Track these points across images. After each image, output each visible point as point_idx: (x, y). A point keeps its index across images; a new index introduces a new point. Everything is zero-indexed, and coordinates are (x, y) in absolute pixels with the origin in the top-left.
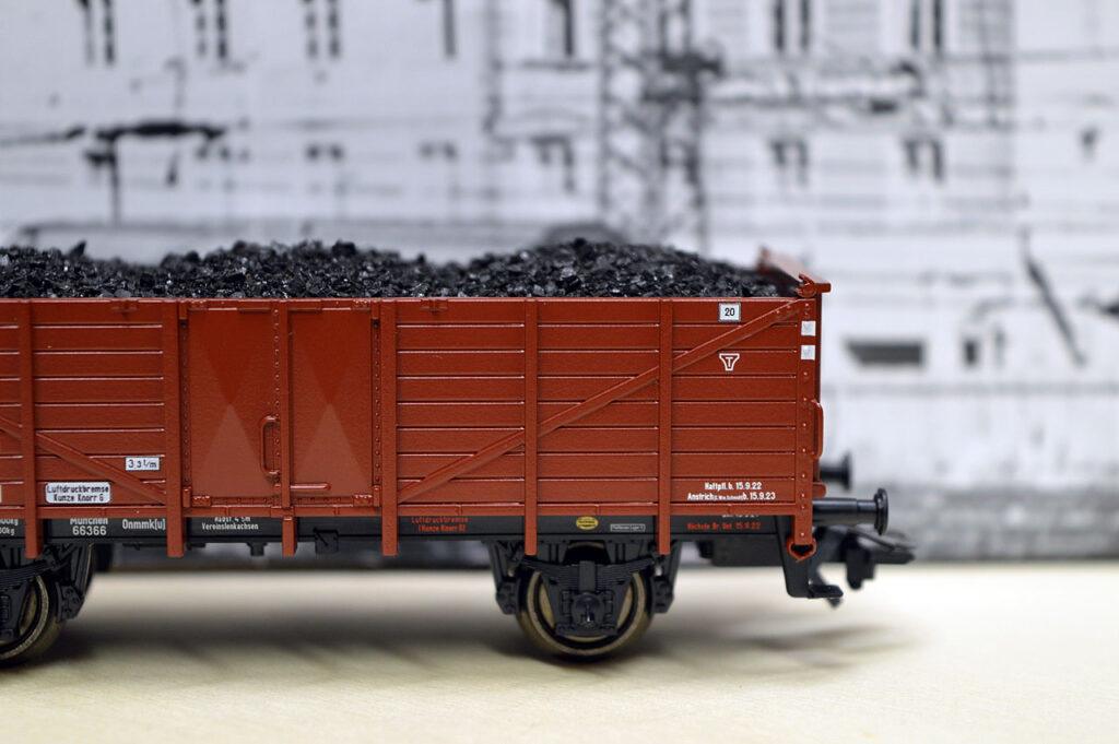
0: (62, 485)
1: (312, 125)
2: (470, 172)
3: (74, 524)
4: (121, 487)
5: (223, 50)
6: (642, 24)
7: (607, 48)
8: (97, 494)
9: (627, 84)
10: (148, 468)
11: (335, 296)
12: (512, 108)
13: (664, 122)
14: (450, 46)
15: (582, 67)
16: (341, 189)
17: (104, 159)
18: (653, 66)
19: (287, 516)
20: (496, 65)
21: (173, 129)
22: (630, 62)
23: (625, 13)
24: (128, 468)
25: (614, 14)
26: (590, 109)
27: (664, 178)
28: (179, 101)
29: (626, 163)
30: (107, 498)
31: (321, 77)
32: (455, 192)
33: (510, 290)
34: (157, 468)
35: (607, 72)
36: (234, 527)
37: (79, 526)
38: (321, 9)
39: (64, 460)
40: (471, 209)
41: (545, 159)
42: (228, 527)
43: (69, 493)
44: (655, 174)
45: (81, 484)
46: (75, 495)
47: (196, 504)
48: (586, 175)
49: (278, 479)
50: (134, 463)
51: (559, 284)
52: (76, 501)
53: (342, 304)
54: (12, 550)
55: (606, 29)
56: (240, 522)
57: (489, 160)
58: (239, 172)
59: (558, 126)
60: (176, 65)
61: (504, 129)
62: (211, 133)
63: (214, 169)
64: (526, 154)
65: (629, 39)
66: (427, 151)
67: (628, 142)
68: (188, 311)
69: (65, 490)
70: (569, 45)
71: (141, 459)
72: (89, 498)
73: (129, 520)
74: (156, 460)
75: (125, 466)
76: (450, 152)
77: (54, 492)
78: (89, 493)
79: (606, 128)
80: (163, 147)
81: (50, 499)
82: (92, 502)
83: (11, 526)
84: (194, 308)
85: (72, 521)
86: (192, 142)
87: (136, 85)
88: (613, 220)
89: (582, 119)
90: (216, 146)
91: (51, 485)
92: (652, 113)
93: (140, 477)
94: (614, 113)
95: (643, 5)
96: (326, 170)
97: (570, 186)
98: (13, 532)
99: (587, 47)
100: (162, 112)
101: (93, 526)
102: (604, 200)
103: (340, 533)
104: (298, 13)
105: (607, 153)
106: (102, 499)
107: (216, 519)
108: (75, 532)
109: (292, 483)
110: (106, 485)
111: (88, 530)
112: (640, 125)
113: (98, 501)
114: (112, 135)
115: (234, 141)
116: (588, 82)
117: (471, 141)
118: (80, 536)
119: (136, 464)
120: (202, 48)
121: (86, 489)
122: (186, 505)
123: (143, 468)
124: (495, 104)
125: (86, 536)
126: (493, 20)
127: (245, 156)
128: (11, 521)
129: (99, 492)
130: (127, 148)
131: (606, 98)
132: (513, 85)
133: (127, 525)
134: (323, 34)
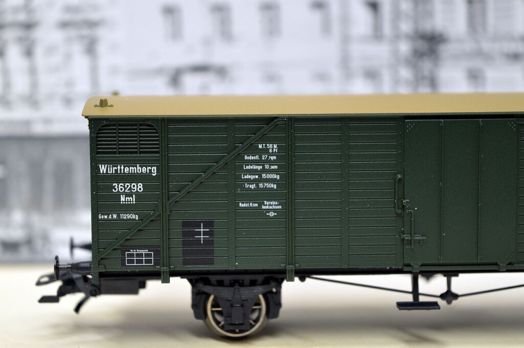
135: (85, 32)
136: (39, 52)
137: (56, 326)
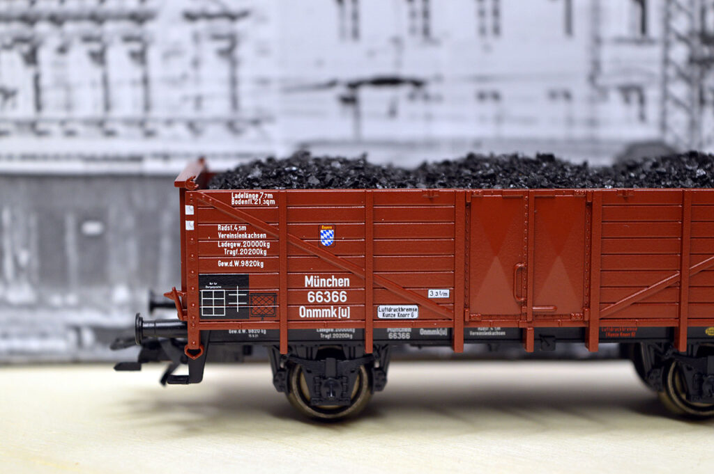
0: (388, 307)
1: (481, 79)
2: (580, 109)
3: (390, 332)
4: (426, 308)
5: (426, 31)
6: (690, 16)
7: (667, 28)
8: (410, 313)
9: (680, 53)
10: (443, 296)
11: (558, 188)
12: (606, 67)
13: (702, 76)
14: (569, 29)
15: (651, 42)
16: (499, 119)
17: (349, 101)
18: (696, 42)
19: (529, 327)
20: (597, 41)
21: (393, 82)
22: (681, 38)
23: (680, 8)
24: (429, 297)
25: (673, 8)
26: (656, 69)
27: (701, 112)
28: (398, 63)
29: (678, 103)
30: (416, 315)
31: (487, 48)
32: (570, 121)
33: (663, 183)
34: (448, 296)
35: (667, 45)
36: (490, 334)
37: (393, 333)
38: (488, 5)
39: (390, 291)
40: (580, 132)
41: (627, 100)
42: (486, 334)
43: (393, 312)
44: (696, 110)
45: (400, 306)
46: (396, 313)
47: (473, 319)
48: (653, 111)
49: (525, 303)
50: (433, 294)
51: (695, 180)
52: (396, 317)
53: (567, 193)
54: (350, 348)
55: (667, 18)
56: (494, 331)
57: (592, 101)
58: (435, 108)
59: (636, 79)
60: (397, 41)
61: (601, 81)
62: (417, 84)
63: (419, 107)
64: (615, 97)
65: (681, 24)
66: (553, 95)
67: (679, 90)
68: (472, 197)
69: (390, 310)
70: (644, 28)
71: (438, 291)
72: (405, 315)
73: (425, 329)
74: (447, 291)
75: (428, 295)
76: (568, 96)
77: (383, 311)
78: (405, 312)
79: (665, 80)
80: (387, 93)
81: (380, 315)
82: (407, 317)
83: (350, 333)
84: (475, 195)
85: (389, 329)
86: (404, 91)
87: (371, 54)
88: (669, 139)
89: (651, 75)
90: (420, 92)
91: (381, 307)
92: (696, 71)
93: (437, 302)
94: (671, 72)
95: (691, 3)
96: (489, 108)
97: (642, 117)
98: (351, 337)
99: (655, 29)
100: (387, 70)
101: (401, 333)
102: (663, 126)
103: (557, 337)
104: (472, 7)
105: (666, 96)
106: (412, 316)
107: (479, 329)
108: (390, 336)
109: (533, 306)
110: (416, 307)
111: (398, 336)
112: (688, 79)
113: (410, 317)
114: (354, 85)
115: (432, 89)
116: (655, 52)
117: (581, 89)
118: (393, 340)
119: (435, 294)
120: (412, 30)
121: (403, 310)
122: (467, 320)
123: (439, 296)
124: (596, 65)
125: (397, 340)
126: (596, 12)
127: (439, 99)
128: (350, 330)
129: (411, 312)
130: (366, 94)
131: (666, 61)
132: (608, 54)
133: (423, 332)
134: (489, 21)
135: (223, 26)
136: (154, 54)
137: (131, 403)
